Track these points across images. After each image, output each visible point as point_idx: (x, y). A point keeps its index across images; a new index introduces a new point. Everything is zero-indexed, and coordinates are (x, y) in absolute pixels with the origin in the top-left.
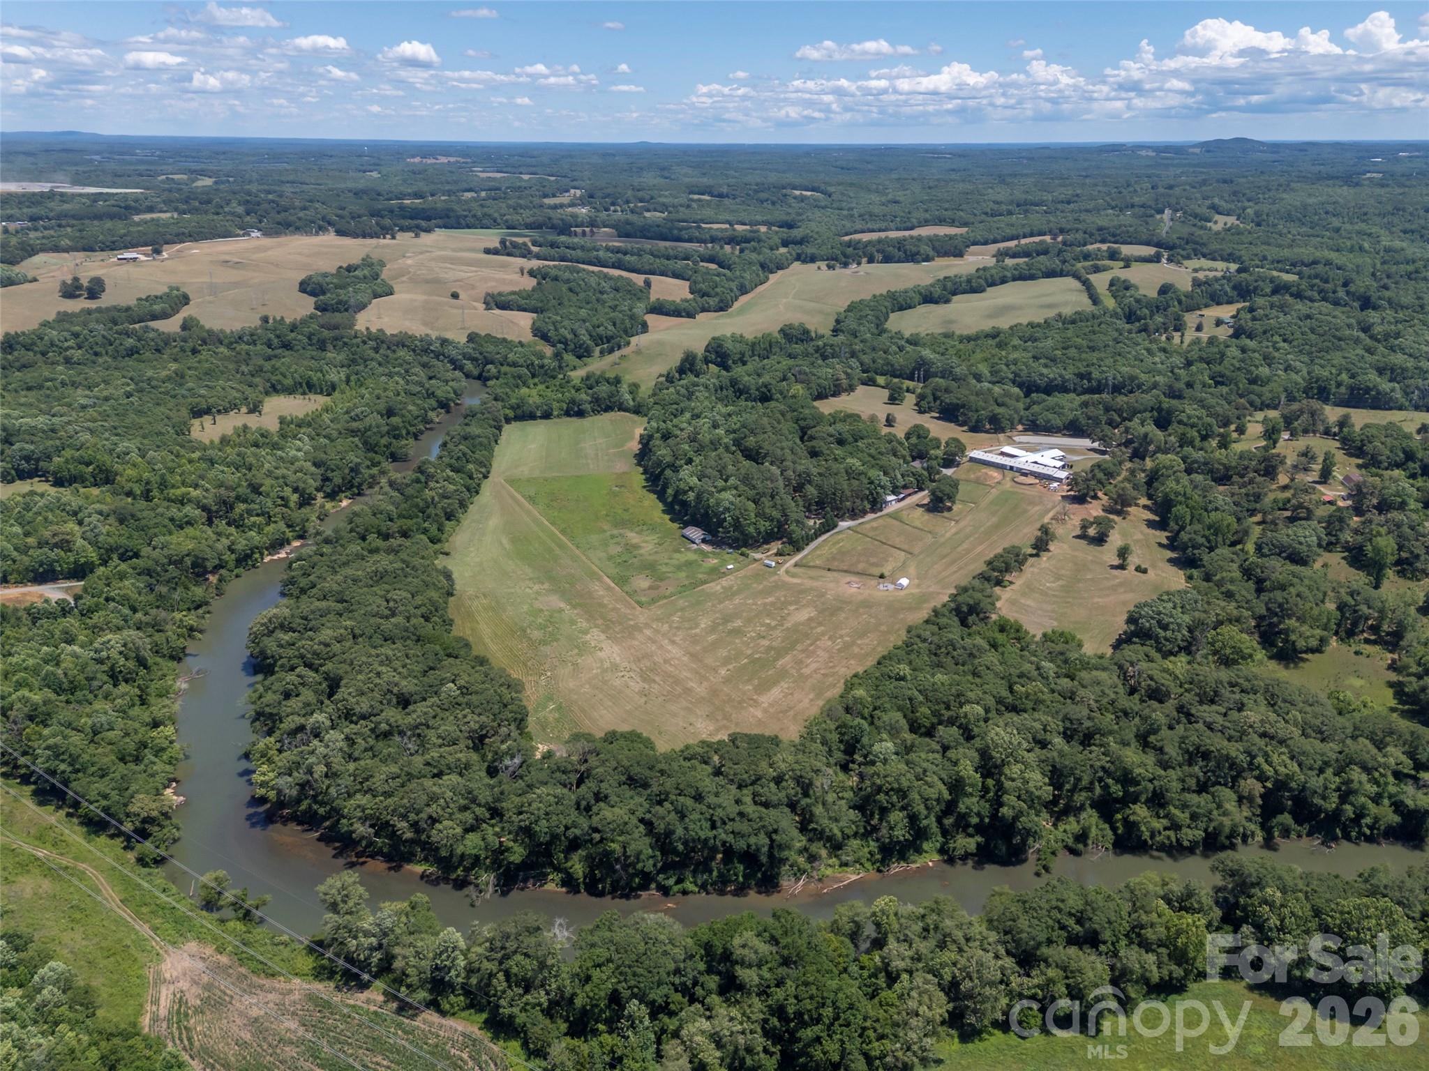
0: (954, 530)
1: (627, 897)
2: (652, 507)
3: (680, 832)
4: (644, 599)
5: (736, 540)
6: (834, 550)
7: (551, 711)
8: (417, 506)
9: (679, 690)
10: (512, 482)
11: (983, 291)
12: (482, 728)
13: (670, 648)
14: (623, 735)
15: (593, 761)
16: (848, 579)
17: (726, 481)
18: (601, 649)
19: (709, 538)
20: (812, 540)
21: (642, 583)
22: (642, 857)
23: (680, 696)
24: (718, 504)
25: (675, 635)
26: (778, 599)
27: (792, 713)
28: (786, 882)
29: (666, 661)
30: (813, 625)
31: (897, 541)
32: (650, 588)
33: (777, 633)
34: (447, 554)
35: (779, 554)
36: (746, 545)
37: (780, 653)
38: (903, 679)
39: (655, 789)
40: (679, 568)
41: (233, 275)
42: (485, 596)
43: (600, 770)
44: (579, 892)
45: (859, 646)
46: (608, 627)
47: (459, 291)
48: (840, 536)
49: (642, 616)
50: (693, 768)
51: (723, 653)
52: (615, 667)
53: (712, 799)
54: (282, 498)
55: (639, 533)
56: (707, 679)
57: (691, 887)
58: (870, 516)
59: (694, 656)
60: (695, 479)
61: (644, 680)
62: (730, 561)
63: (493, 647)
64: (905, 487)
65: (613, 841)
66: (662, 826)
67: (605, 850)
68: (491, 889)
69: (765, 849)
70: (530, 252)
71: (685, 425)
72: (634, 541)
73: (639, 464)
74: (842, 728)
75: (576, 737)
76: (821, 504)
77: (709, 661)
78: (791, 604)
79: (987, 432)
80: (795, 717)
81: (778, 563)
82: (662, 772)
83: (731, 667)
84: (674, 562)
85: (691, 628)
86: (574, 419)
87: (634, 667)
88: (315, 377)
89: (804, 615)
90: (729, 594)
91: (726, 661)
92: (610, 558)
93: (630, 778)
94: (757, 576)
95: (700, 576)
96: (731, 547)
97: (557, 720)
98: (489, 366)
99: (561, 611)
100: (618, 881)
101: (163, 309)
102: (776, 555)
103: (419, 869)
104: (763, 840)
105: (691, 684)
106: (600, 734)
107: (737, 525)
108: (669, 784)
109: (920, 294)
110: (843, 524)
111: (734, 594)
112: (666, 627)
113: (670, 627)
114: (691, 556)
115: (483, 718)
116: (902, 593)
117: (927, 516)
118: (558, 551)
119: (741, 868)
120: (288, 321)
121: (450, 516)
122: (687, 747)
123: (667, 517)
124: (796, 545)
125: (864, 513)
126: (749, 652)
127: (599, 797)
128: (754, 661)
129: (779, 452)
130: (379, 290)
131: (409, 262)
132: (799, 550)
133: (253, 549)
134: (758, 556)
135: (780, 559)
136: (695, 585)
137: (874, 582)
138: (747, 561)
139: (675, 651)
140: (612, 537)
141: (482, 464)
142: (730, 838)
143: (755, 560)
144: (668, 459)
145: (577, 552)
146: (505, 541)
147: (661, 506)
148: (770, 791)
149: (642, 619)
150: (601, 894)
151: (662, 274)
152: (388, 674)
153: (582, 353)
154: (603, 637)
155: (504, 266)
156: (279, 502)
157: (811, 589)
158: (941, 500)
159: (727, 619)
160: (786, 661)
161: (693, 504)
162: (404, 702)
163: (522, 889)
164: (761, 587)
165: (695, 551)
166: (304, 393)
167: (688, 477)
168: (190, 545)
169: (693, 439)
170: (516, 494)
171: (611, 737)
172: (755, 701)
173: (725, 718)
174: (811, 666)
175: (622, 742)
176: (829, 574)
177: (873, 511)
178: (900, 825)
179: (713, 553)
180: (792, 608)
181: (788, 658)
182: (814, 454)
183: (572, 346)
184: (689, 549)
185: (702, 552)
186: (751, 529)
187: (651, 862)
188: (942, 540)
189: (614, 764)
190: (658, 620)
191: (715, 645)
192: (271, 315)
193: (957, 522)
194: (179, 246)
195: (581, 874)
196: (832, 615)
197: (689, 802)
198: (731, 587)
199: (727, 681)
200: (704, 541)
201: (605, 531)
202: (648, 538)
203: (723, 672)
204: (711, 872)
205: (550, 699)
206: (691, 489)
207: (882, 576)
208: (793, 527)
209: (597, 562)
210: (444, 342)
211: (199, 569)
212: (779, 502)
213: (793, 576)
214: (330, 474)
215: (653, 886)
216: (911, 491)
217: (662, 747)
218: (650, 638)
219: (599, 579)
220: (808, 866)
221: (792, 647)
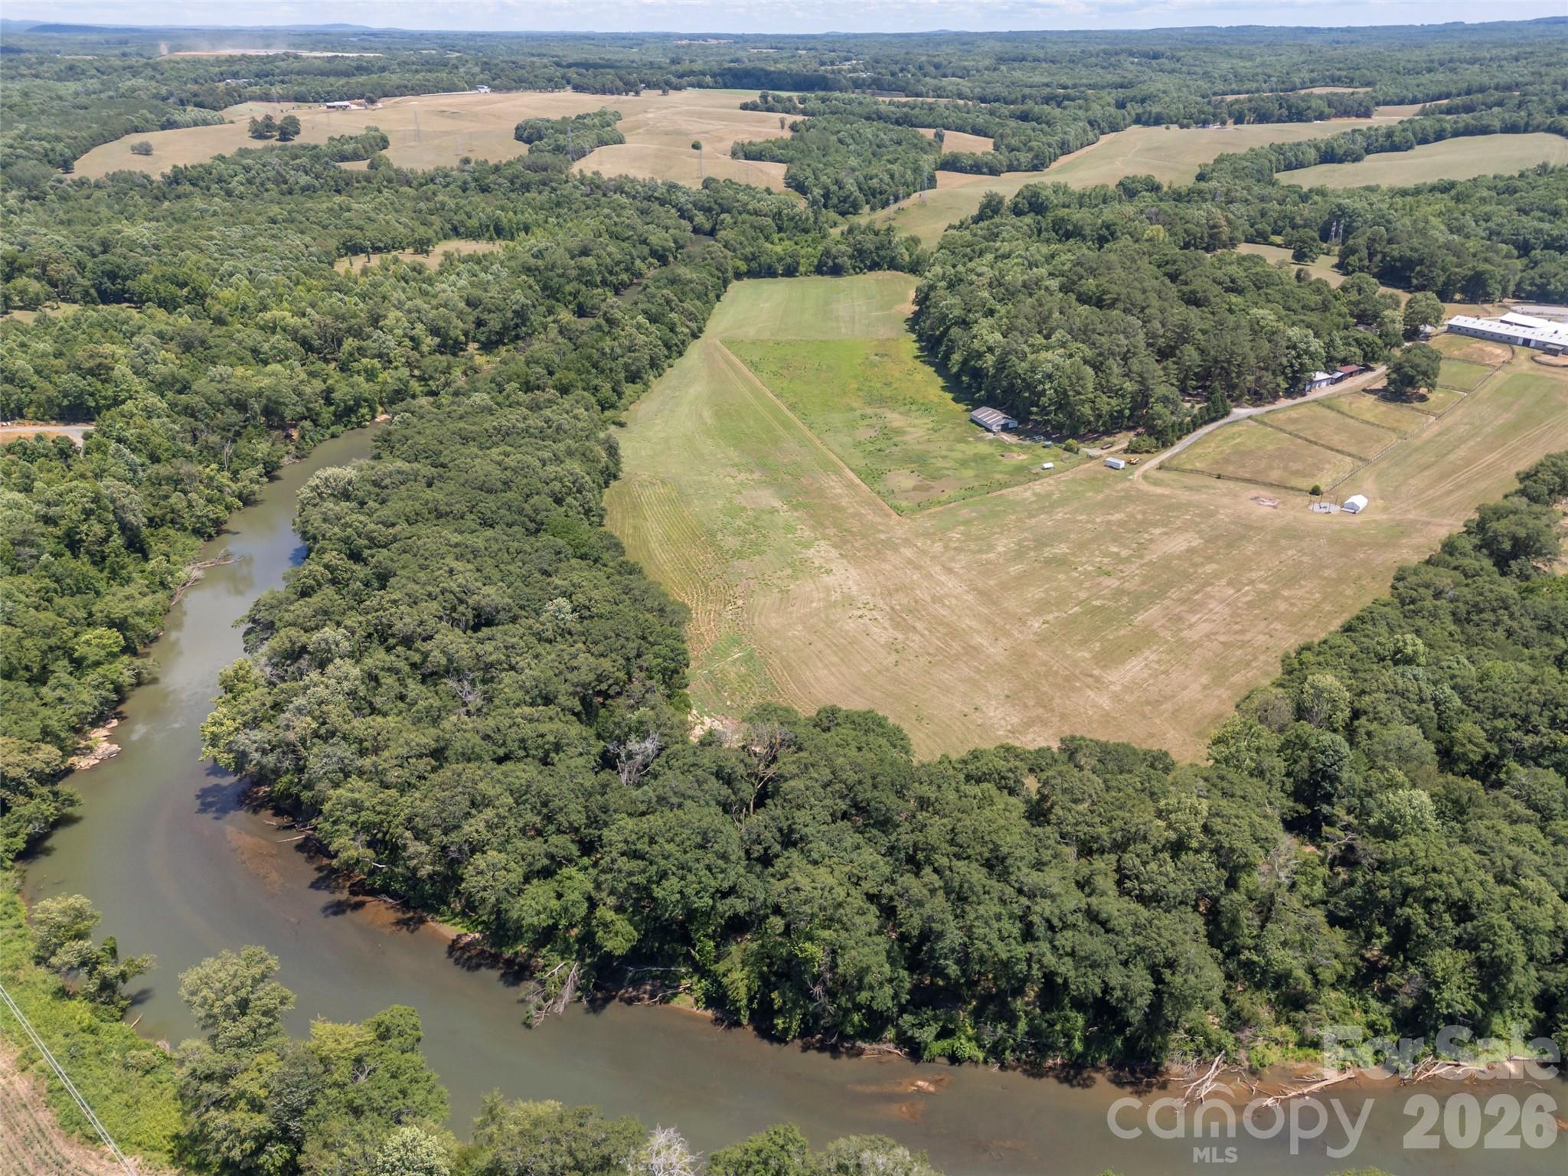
0: (1435, 429)
1: (834, 1051)
2: (928, 383)
3: (954, 936)
4: (904, 504)
5: (1059, 427)
6: (1227, 448)
7: (734, 662)
8: (589, 358)
9: (956, 646)
10: (729, 343)
11: (1410, 148)
12: (600, 679)
13: (943, 578)
14: (851, 719)
15: (787, 763)
16: (1254, 493)
17: (1047, 337)
18: (829, 572)
19: (1013, 424)
20: (1189, 432)
21: (904, 480)
22: (869, 979)
23: (957, 657)
24: (1033, 369)
25: (952, 559)
26: (1132, 516)
27: (1168, 706)
28: (1176, 1066)
29: (935, 599)
30: (1198, 560)
31: (1336, 440)
32: (915, 489)
33: (1133, 568)
34: (621, 425)
35: (1132, 450)
36: (1074, 435)
37: (1140, 601)
38: (1409, 661)
39: (905, 837)
40: (964, 463)
41: (446, 124)
42: (663, 483)
43: (798, 784)
44: (738, 1024)
45: (1286, 599)
46: (844, 541)
47: (703, 143)
48: (1236, 429)
49: (900, 528)
50: (987, 801)
51: (1035, 593)
52: (849, 601)
53: (1031, 878)
54: (412, 339)
55: (907, 413)
56: (1008, 635)
57: (969, 1049)
58: (1284, 403)
59: (984, 595)
60: (998, 336)
61: (897, 626)
62: (1048, 457)
63: (662, 556)
64: (1345, 362)
65: (810, 938)
66: (916, 921)
67: (792, 956)
68: (567, 993)
69: (1143, 1001)
70: (795, 108)
71: (985, 269)
72: (896, 424)
73: (912, 330)
74: (1293, 746)
75: (765, 712)
76: (1205, 376)
77: (1011, 604)
78: (1155, 525)
79: (1459, 302)
80: (1175, 714)
81: (1129, 463)
82: (924, 803)
83: (1050, 617)
84: (958, 455)
85: (980, 551)
86: (827, 278)
87: (881, 604)
88: (504, 218)
89: (1179, 544)
90: (1045, 503)
91: (1042, 607)
92: (858, 444)
93: (860, 808)
94: (1092, 481)
95: (998, 476)
96: (1048, 437)
97: (743, 679)
98: (723, 216)
99: (774, 511)
100: (817, 1017)
101: (355, 149)
102: (1126, 451)
103: (450, 930)
104: (1141, 982)
105: (978, 640)
106: (806, 710)
107: (1063, 403)
108: (936, 829)
109: (1318, 149)
110: (1239, 412)
111: (1054, 505)
112: (938, 547)
113: (946, 547)
114: (983, 449)
115: (606, 664)
116: (1357, 519)
117: (1383, 407)
118: (781, 431)
119: (1080, 1020)
120: (491, 163)
121: (633, 377)
122: (976, 755)
123: (950, 396)
124: (1163, 437)
125: (1275, 397)
126: (1083, 595)
127: (789, 839)
128: (1094, 611)
129: (1138, 297)
130: (606, 137)
131: (650, 115)
132: (1166, 444)
133: (358, 401)
134: (1095, 452)
135: (1134, 458)
136: (989, 488)
137: (1302, 500)
138: (1074, 458)
139: (951, 584)
140: (863, 417)
141: (691, 316)
142: (1066, 968)
143: (1091, 458)
144: (957, 312)
145: (809, 434)
146: (707, 414)
147: (940, 382)
148: (1163, 873)
149: (900, 532)
150: (781, 1039)
151: (960, 129)
152: (465, 574)
153: (847, 207)
154: (834, 553)
155: (761, 121)
156: (407, 342)
157: (1189, 504)
158: (1411, 381)
159: (1041, 542)
160: (1151, 614)
161: (992, 371)
162: (482, 620)
163: (630, 1001)
164: (1100, 497)
165: (991, 442)
166: (491, 239)
167: (987, 333)
168: (266, 382)
169: (996, 283)
170: (733, 358)
171: (828, 720)
172: (1097, 679)
173: (1040, 703)
174: (1199, 627)
175: (846, 731)
176: (1219, 483)
177: (1289, 393)
178: (1456, 979)
179: (1021, 447)
180: (1157, 531)
181: (1155, 611)
182: (1193, 300)
183: (835, 200)
184: (981, 439)
185: (1002, 444)
186: (1086, 410)
187: (888, 990)
188: (1417, 442)
189: (826, 774)
190: (926, 534)
191: (1021, 581)
192: (473, 157)
193: (1439, 417)
194: (398, 99)
195: (743, 991)
196: (1230, 545)
197: (977, 875)
198: (1050, 494)
199: (1042, 640)
200: (1005, 428)
201: (853, 409)
202: (917, 422)
203: (1036, 624)
204: (1012, 1020)
205: (737, 642)
206: (991, 350)
207: (1315, 491)
208: (1159, 408)
209: (838, 449)
210: (672, 187)
211: (274, 417)
212: (1136, 367)
213: (1157, 483)
214: (485, 316)
215: (890, 1033)
216: (1353, 368)
217: (925, 749)
218: (910, 562)
219: (838, 472)
220: (1228, 1040)
221: (1161, 593)
